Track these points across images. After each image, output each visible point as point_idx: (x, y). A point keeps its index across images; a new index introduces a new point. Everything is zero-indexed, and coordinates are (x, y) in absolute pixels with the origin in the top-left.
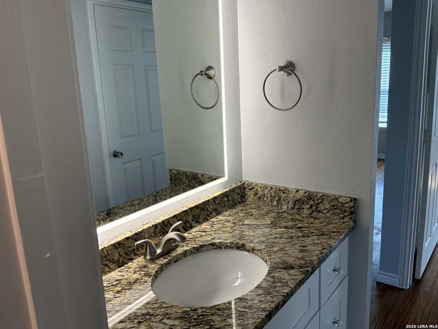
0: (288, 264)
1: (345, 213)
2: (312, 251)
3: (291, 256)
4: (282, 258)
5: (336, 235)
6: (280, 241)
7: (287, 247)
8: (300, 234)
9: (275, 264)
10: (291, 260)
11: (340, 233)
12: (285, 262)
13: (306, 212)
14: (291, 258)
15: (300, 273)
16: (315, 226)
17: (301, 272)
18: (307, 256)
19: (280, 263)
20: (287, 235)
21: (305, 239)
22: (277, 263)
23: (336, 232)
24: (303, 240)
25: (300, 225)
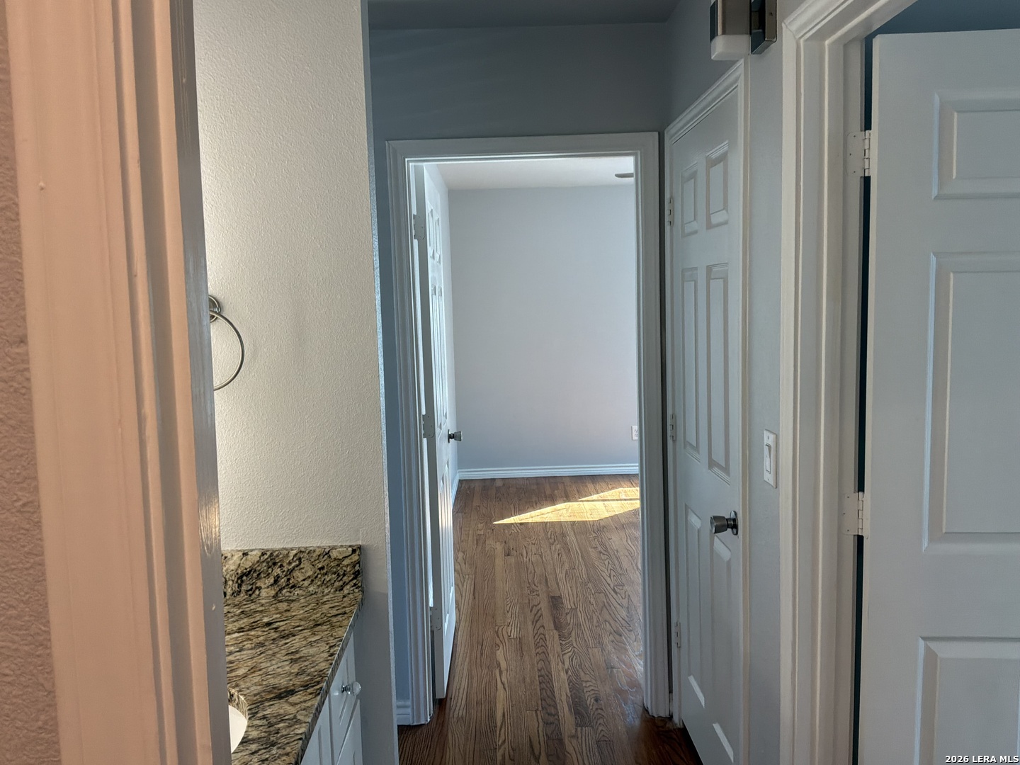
0: (281, 689)
1: (345, 578)
2: (313, 656)
3: (278, 675)
4: (264, 683)
5: (341, 619)
6: (243, 656)
7: (261, 663)
8: (274, 635)
9: (255, 695)
10: (283, 682)
11: (346, 615)
12: (273, 688)
13: (266, 593)
14: (279, 678)
15: (311, 696)
16: (294, 614)
17: (310, 694)
18: (309, 667)
19: (264, 691)
20: (250, 642)
21: (287, 641)
22: (259, 693)
23: (339, 614)
24: (286, 644)
25: (266, 620)
